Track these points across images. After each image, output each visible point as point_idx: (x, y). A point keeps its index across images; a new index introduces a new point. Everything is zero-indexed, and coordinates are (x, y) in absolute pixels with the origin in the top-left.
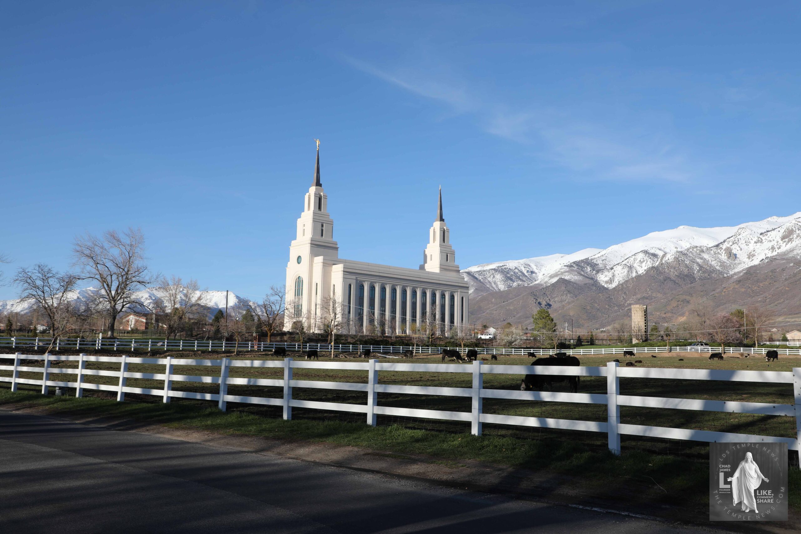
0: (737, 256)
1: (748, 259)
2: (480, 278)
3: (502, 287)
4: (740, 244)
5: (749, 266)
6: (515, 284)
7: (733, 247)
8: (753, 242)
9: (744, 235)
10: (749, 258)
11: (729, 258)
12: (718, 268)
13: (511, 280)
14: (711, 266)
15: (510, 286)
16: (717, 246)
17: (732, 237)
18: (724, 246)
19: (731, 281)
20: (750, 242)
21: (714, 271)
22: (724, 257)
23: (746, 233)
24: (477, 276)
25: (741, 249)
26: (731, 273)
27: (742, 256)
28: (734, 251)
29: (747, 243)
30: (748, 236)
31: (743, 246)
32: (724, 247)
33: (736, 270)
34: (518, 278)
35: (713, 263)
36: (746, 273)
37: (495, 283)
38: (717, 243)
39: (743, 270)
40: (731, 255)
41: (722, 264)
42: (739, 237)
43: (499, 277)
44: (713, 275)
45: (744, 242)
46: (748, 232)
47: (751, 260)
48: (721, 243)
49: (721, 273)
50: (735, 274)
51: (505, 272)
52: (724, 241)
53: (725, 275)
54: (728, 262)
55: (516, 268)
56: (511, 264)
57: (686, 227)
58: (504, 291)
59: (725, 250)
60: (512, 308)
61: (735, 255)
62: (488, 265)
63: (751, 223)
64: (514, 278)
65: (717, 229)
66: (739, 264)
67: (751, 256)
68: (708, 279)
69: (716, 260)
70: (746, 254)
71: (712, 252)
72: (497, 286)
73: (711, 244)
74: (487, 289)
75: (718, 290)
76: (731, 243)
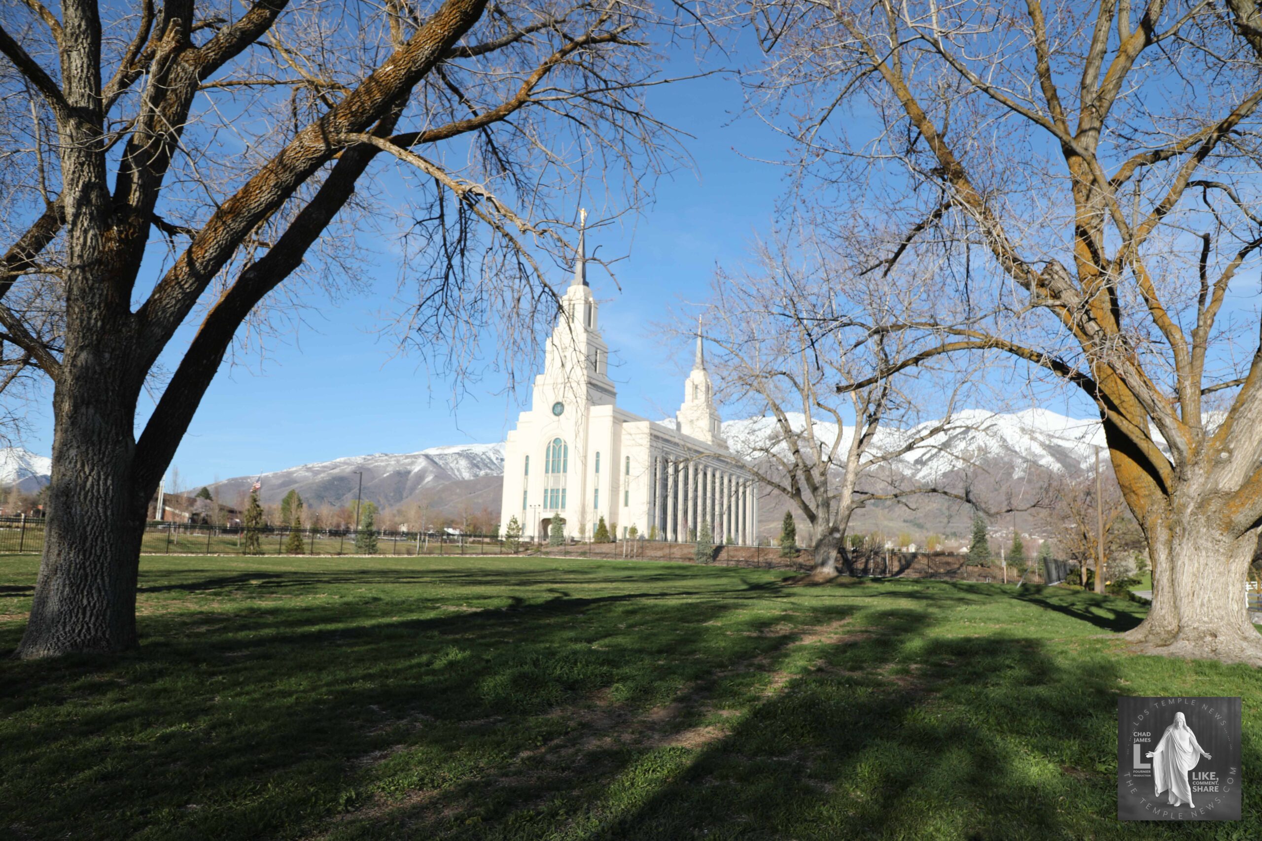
2: (441, 463)
3: (467, 475)
6: (482, 473)
13: (478, 467)
15: (476, 475)
24: (437, 460)
34: (486, 465)
37: (458, 470)
43: (463, 463)
51: (470, 458)
55: (484, 453)
56: (478, 449)
58: (469, 481)
60: (480, 501)
62: (449, 447)
64: (481, 465)
72: (461, 474)
74: (448, 477)
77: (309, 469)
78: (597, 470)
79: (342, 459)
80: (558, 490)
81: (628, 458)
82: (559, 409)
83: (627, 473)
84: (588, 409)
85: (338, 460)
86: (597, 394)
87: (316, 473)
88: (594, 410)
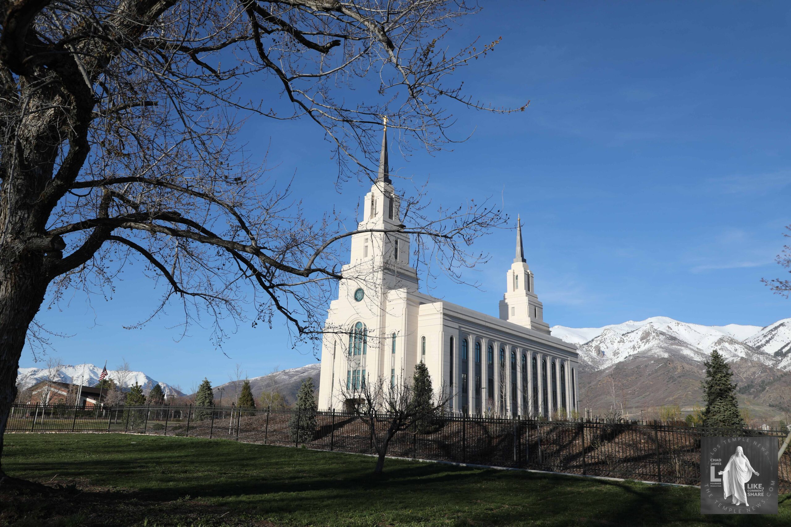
0: (605, 353)
1: (613, 357)
4: (606, 343)
5: (617, 362)
7: (601, 345)
8: (616, 341)
9: (609, 335)
10: (614, 355)
11: (598, 354)
12: (590, 363)
14: (584, 361)
16: (587, 344)
17: (599, 336)
18: (594, 344)
19: (604, 375)
20: (614, 342)
21: (587, 365)
22: (594, 354)
23: (610, 334)
25: (607, 348)
26: (602, 368)
27: (609, 354)
28: (602, 349)
29: (612, 343)
30: (613, 336)
31: (609, 345)
32: (594, 346)
33: (605, 366)
35: (586, 359)
36: (616, 369)
38: (586, 342)
39: (613, 366)
40: (600, 353)
41: (593, 359)
42: (605, 337)
44: (586, 369)
45: (609, 341)
46: (612, 333)
47: (616, 357)
48: (590, 342)
49: (593, 368)
50: (606, 369)
52: (593, 340)
53: (596, 370)
54: (598, 358)
57: (560, 327)
59: (595, 347)
61: (603, 352)
63: (612, 326)
65: (585, 330)
66: (607, 360)
67: (616, 354)
68: (583, 373)
69: (588, 356)
70: (611, 352)
71: (584, 349)
73: (582, 343)
75: (593, 383)
76: (599, 342)
77: (286, 373)
78: (393, 351)
79: (310, 365)
80: (359, 371)
81: (424, 338)
82: (359, 295)
83: (424, 352)
84: (384, 294)
85: (307, 366)
86: (394, 279)
87: (291, 376)
88: (393, 294)
